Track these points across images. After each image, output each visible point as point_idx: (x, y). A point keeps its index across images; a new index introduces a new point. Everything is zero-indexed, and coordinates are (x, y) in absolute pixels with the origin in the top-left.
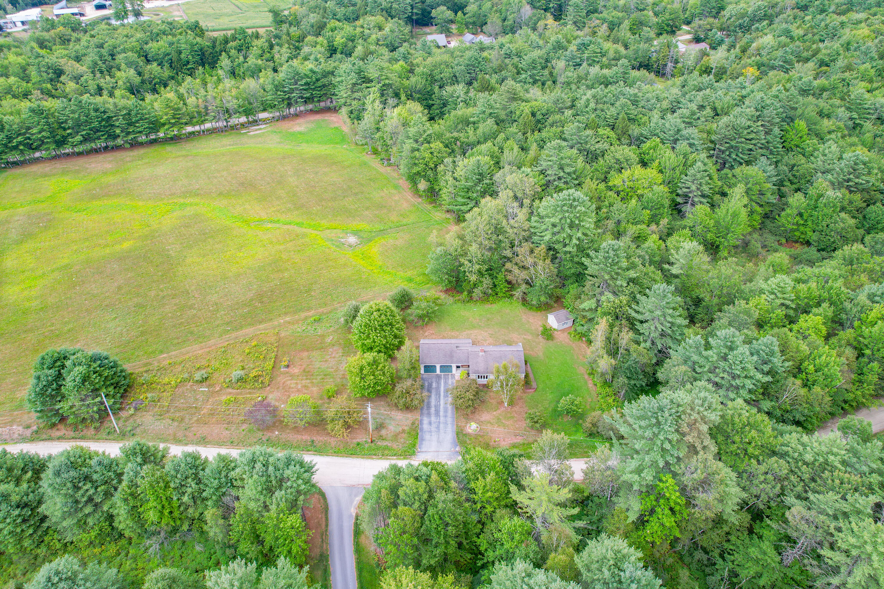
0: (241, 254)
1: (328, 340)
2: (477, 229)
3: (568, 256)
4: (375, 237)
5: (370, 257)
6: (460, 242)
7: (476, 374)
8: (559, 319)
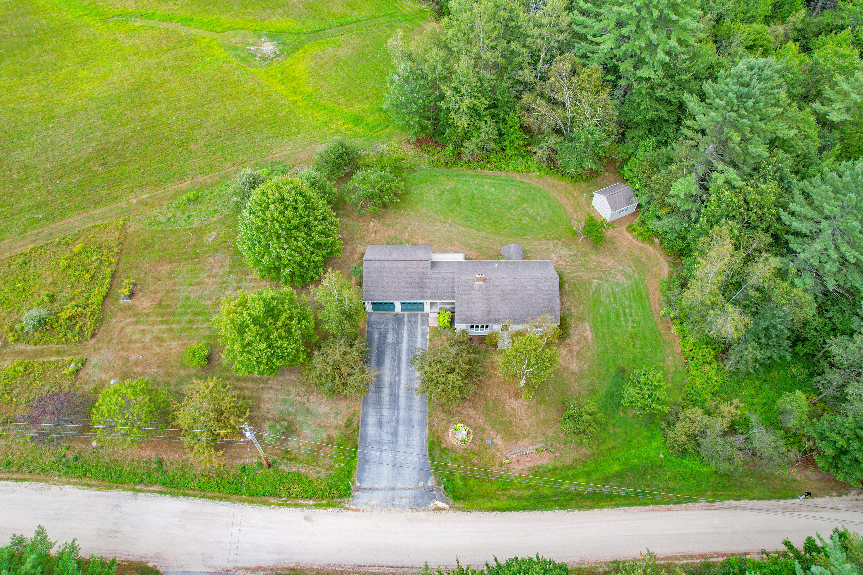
0: (85, 73)
1: (209, 238)
2: (472, 28)
3: (645, 85)
4: (304, 42)
5: (294, 79)
6: (443, 53)
7: (467, 323)
8: (615, 202)
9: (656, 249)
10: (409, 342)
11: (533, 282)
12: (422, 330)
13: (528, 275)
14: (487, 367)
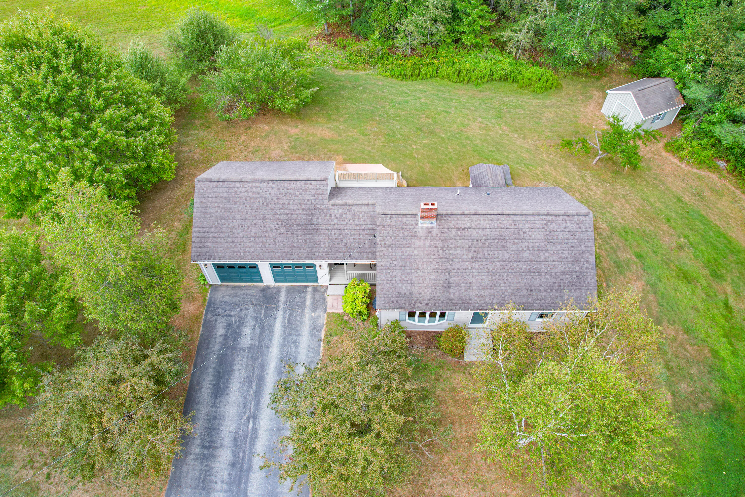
7: (401, 308)
8: (647, 102)
9: (725, 178)
10: (284, 344)
11: (538, 221)
12: (312, 319)
13: (526, 208)
14: (444, 400)
